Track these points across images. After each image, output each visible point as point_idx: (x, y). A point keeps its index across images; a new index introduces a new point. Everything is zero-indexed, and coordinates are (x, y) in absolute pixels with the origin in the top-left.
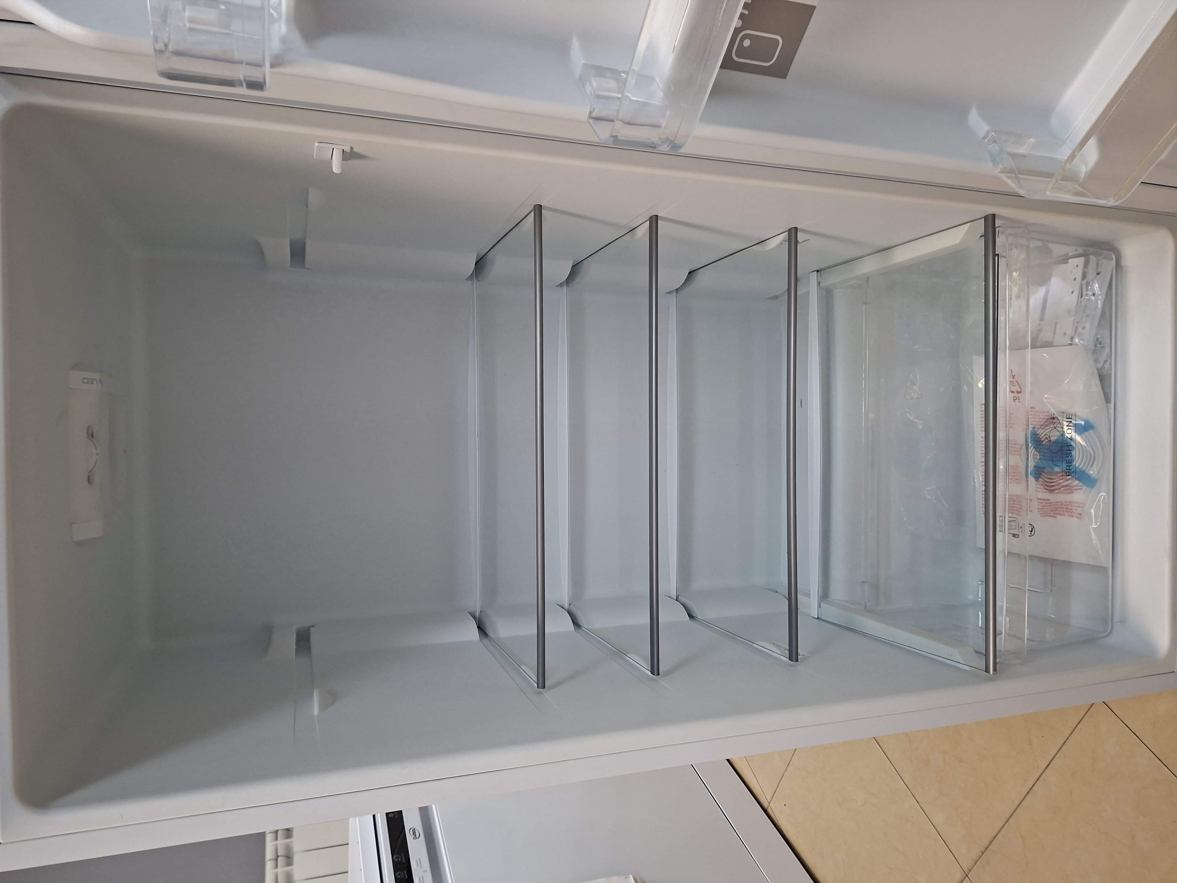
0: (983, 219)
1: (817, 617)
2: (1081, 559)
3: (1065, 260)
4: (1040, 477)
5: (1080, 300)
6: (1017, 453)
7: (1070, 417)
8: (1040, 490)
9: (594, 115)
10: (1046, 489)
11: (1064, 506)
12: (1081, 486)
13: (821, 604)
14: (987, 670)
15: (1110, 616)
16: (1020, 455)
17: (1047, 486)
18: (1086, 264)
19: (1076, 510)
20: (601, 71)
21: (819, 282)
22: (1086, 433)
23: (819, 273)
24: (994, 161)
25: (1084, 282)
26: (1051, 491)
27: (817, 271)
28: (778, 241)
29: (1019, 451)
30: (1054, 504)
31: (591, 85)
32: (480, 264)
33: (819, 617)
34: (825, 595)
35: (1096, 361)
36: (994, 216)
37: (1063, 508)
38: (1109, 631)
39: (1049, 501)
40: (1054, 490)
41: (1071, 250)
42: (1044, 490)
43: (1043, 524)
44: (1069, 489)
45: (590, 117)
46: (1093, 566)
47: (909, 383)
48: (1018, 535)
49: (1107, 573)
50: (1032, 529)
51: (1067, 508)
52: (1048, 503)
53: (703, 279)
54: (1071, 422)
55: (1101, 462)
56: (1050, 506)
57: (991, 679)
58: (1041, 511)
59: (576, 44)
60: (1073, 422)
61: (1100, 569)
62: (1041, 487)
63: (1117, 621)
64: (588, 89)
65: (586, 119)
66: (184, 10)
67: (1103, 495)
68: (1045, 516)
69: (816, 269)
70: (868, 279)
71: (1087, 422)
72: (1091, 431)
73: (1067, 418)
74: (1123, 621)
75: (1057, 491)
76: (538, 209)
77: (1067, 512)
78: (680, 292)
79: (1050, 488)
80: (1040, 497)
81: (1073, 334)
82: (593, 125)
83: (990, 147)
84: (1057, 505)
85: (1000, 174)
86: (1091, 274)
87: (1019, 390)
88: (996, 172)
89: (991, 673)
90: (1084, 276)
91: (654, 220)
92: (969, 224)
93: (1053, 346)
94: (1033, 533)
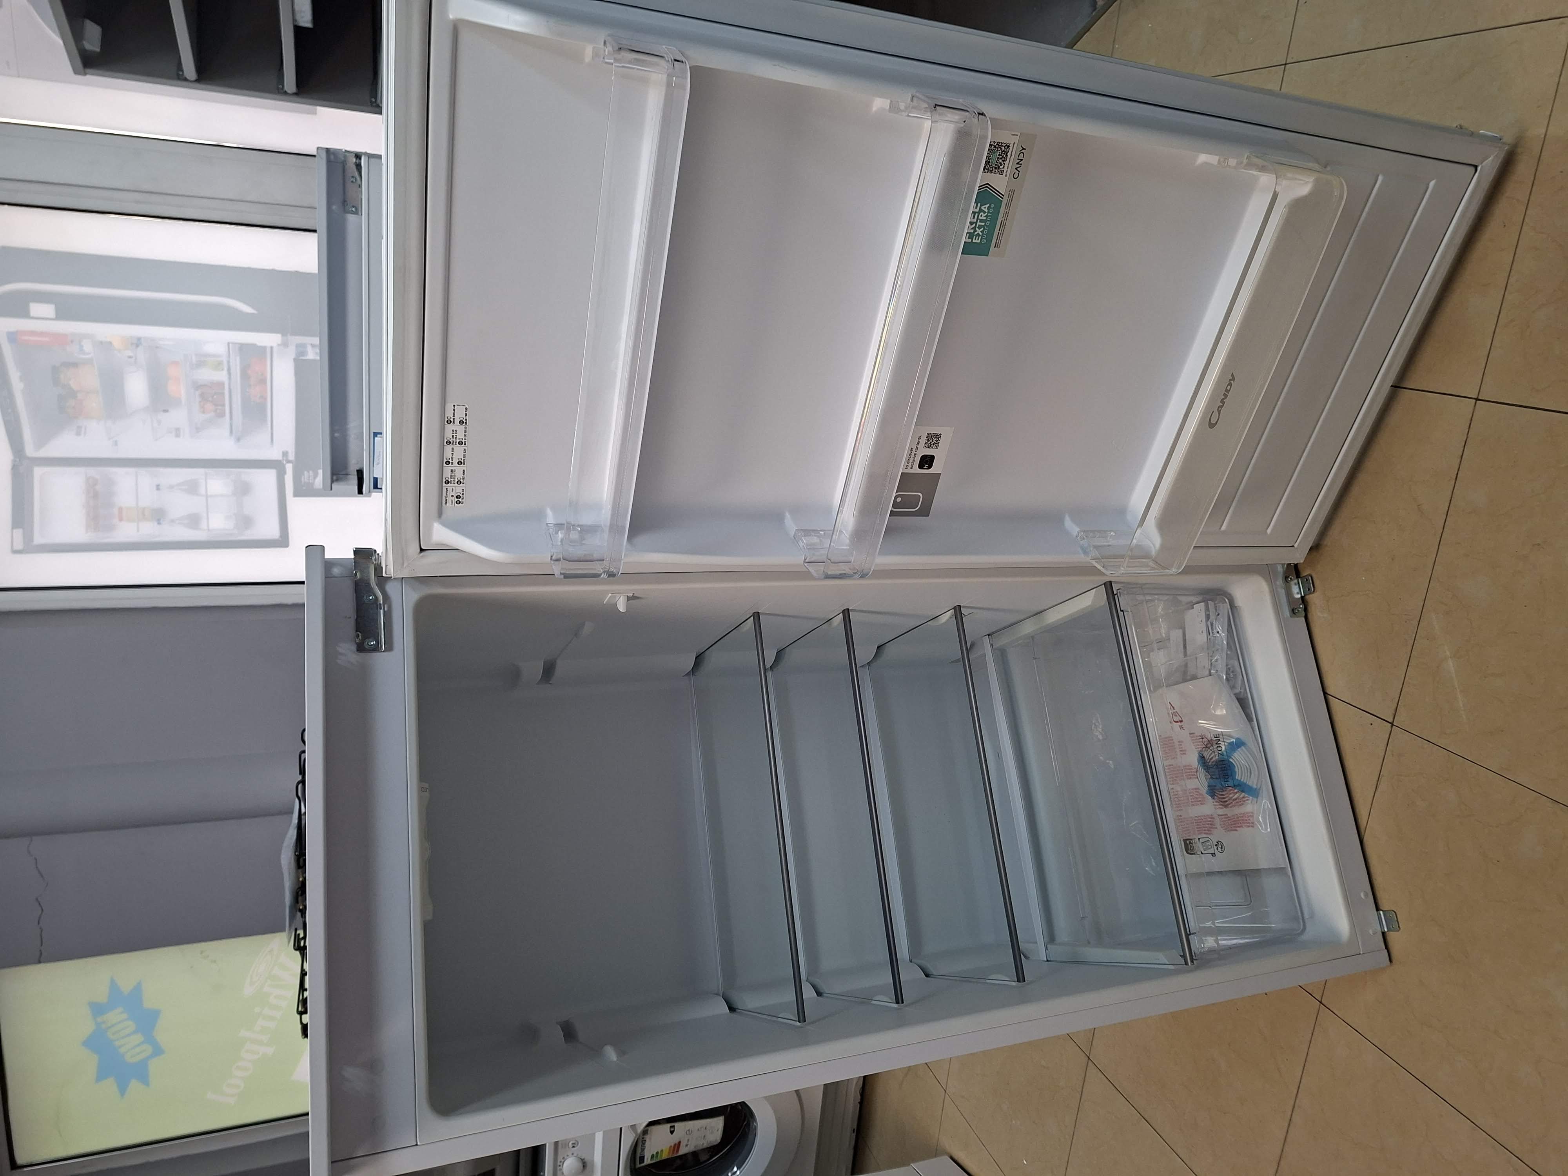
0: (1103, 586)
1: (1046, 960)
2: (1263, 864)
3: (1191, 606)
4: (1215, 795)
5: (1209, 637)
6: (1195, 776)
7: (1218, 736)
8: (1218, 807)
9: (807, 561)
10: (1222, 805)
11: (1240, 818)
12: (1247, 797)
13: (1048, 946)
14: (1186, 964)
15: (1300, 914)
16: (1198, 778)
17: (1221, 801)
18: (1207, 609)
19: (1249, 820)
20: (807, 532)
21: (992, 644)
22: (1239, 749)
23: (990, 637)
24: (1085, 553)
25: (1209, 623)
26: (1226, 806)
27: (989, 635)
28: (947, 617)
29: (1196, 774)
30: (1232, 818)
31: (803, 542)
32: (699, 659)
33: (1049, 959)
34: (1051, 938)
35: (1233, 687)
36: (1110, 582)
37: (1240, 820)
38: (1302, 927)
39: (1226, 816)
40: (1228, 805)
41: (1194, 599)
42: (1221, 806)
43: (1227, 838)
44: (1241, 802)
45: (805, 562)
46: (1275, 869)
47: (1093, 726)
48: (1214, 854)
49: (1286, 874)
50: (1222, 847)
51: (1243, 820)
52: (1227, 818)
53: (891, 651)
54: (1219, 740)
55: (1257, 773)
56: (1229, 820)
57: (1191, 971)
58: (1224, 826)
59: (788, 515)
60: (1221, 740)
61: (1280, 871)
62: (1217, 803)
63: (1307, 917)
64: (801, 544)
65: (802, 564)
66: (557, 533)
67: (1266, 802)
68: (1229, 831)
69: (987, 633)
70: (1033, 637)
71: (1237, 739)
72: (1243, 747)
73: (1215, 737)
74: (1312, 915)
75: (1230, 805)
76: (756, 616)
77: (1244, 823)
78: (871, 665)
79: (1225, 804)
80: (1221, 814)
81: (1210, 668)
82: (807, 567)
83: (1082, 542)
84: (1234, 818)
85: (1091, 561)
86: (1212, 617)
87: (1181, 720)
88: (1088, 559)
89: (1190, 964)
90: (1208, 617)
91: (846, 613)
92: (1095, 590)
93: (1198, 679)
94: (1223, 849)
